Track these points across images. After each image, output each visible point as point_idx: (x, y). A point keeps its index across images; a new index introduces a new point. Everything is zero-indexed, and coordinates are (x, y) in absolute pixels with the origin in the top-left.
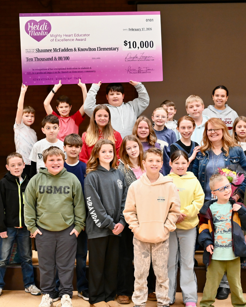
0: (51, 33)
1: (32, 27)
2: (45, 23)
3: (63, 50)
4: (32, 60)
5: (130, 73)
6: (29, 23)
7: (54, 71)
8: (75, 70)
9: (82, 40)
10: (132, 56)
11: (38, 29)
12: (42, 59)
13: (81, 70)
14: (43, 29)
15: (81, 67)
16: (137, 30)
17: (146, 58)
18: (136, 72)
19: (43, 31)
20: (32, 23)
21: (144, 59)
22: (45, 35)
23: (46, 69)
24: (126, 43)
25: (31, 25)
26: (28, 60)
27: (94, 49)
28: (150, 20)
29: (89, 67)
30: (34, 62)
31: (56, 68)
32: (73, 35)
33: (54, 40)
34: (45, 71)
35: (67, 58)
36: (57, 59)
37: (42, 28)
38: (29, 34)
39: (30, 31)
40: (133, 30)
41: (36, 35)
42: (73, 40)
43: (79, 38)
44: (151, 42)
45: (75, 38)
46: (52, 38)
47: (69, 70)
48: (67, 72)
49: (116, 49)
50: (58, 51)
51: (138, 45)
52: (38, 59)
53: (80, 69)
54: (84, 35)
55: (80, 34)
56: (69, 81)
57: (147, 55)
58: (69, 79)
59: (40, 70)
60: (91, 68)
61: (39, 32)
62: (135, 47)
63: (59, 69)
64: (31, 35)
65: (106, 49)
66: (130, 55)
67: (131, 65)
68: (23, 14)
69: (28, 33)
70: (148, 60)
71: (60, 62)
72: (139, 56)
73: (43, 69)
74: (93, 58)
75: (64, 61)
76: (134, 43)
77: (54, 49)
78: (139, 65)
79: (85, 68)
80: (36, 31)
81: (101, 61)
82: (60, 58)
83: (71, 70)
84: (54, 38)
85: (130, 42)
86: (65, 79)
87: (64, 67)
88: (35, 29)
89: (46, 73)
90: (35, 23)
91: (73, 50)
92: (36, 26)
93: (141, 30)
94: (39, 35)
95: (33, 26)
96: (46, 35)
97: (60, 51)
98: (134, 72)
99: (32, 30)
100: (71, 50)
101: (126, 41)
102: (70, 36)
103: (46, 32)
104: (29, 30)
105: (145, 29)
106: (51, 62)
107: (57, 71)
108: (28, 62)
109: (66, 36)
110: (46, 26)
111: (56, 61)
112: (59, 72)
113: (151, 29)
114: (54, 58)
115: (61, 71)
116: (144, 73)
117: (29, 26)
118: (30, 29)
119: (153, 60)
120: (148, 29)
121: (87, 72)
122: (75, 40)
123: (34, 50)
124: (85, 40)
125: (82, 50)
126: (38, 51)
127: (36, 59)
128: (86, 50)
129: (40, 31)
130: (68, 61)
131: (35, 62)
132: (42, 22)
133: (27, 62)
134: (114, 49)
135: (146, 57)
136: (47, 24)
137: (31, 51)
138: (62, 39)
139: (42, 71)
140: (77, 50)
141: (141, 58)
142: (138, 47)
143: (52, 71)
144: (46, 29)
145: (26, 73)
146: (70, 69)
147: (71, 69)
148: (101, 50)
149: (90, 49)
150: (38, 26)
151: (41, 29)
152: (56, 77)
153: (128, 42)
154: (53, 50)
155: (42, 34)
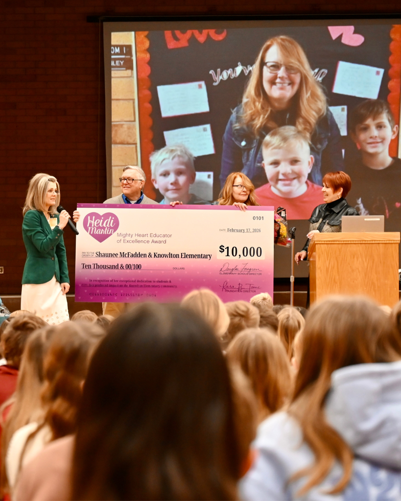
0: (118, 231)
1: (93, 222)
2: (110, 217)
3: (133, 256)
4: (89, 267)
5: (226, 291)
6: (89, 217)
7: (119, 283)
8: (148, 284)
9: (160, 242)
10: (231, 267)
11: (101, 225)
12: (104, 267)
13: (156, 284)
14: (108, 226)
15: (157, 280)
16: (240, 231)
17: (249, 271)
18: (234, 290)
19: (108, 228)
20: (94, 217)
21: (247, 272)
22: (110, 233)
23: (108, 281)
24: (222, 249)
25: (91, 219)
26: (85, 266)
27: (177, 256)
28: (260, 218)
29: (169, 280)
30: (92, 271)
31: (122, 279)
32: (149, 235)
33: (122, 241)
34: (106, 283)
35: (138, 266)
36: (124, 268)
37: (106, 224)
38: (88, 232)
39: (90, 228)
40: (233, 230)
41: (97, 233)
42: (148, 242)
43: (156, 239)
44: (259, 249)
45: (151, 239)
46: (119, 238)
47: (140, 284)
48: (137, 286)
49: (208, 256)
50: (127, 256)
51: (240, 252)
52: (98, 267)
53: (155, 282)
54: (164, 236)
55: (158, 234)
56: (139, 298)
57: (252, 267)
58: (139, 295)
59: (99, 281)
60: (170, 282)
61: (102, 230)
62: (234, 254)
63: (127, 281)
64: (90, 233)
65: (194, 256)
66: (227, 265)
67: (228, 280)
68: (82, 204)
69: (87, 230)
70: (251, 274)
71: (128, 271)
72: (240, 267)
73: (104, 281)
74: (174, 268)
75: (134, 270)
76: (234, 249)
77: (121, 253)
78: (240, 281)
79: (162, 282)
80: (98, 228)
81: (186, 273)
82: (128, 266)
83: (142, 284)
84: (121, 238)
85: (228, 248)
86: (134, 296)
87: (133, 279)
88: (97, 225)
89: (107, 286)
91: (147, 256)
92: (97, 222)
93: (246, 231)
94: (101, 233)
95: (95, 221)
96: (111, 234)
97: (130, 256)
98: (232, 290)
99: (93, 226)
100: (145, 255)
101: (222, 246)
102: (144, 236)
103: (111, 230)
104: (88, 226)
105: (251, 230)
106: (116, 271)
107: (124, 284)
108: (85, 270)
109: (139, 235)
110: (112, 221)
111: (122, 270)
112: (126, 286)
113: (260, 231)
114: (120, 266)
115: (128, 284)
116: (246, 291)
117: (89, 221)
118: (91, 225)
119: (260, 274)
120: (255, 231)
121: (165, 286)
122: (151, 241)
123: (93, 253)
124: (165, 242)
125: (160, 256)
126: (99, 255)
127: (96, 266)
128: (165, 256)
129: (104, 228)
130: (139, 271)
131: (94, 270)
132: (107, 216)
133: (83, 270)
134: (205, 257)
135: (250, 269)
136: (113, 218)
137: (90, 254)
138: (132, 239)
139: (102, 283)
140: (153, 256)
141: (243, 270)
142: (240, 256)
143: (116, 284)
144: (112, 226)
145: (80, 285)
146: (142, 281)
147: (143, 282)
148: (186, 256)
149: (171, 255)
150: (102, 221)
151: (104, 225)
152: (122, 291)
153: (226, 247)
154: (119, 254)
155: (106, 232)
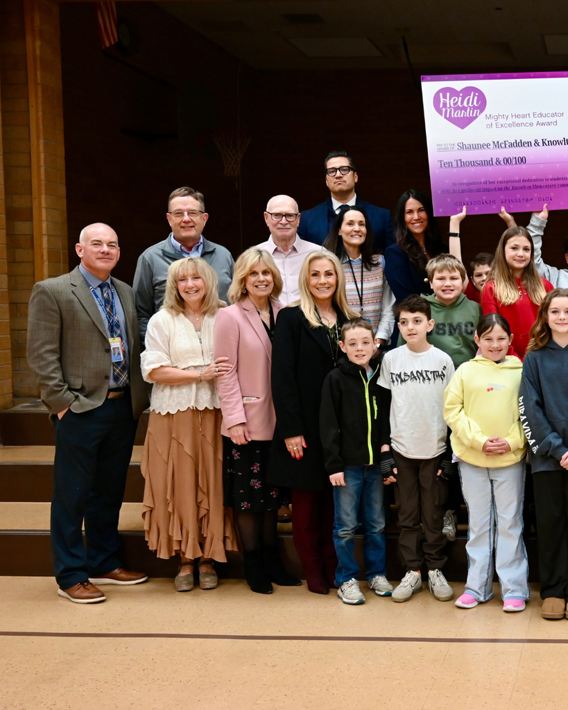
0: (487, 111)
1: (448, 101)
2: (473, 93)
3: (512, 145)
4: (450, 164)
6: (441, 94)
7: (496, 185)
8: (538, 184)
9: (549, 124)
11: (459, 104)
12: (472, 164)
13: (550, 183)
14: (470, 105)
15: (550, 177)
19: (470, 108)
20: (448, 94)
22: (474, 115)
23: (481, 183)
25: (445, 97)
26: (443, 164)
30: (455, 170)
31: (500, 179)
32: (531, 115)
33: (494, 125)
34: (478, 186)
35: (522, 160)
36: (502, 162)
37: (468, 103)
38: (442, 115)
39: (444, 109)
41: (455, 115)
42: (531, 124)
43: (542, 120)
45: (535, 121)
47: (527, 184)
48: (523, 188)
50: (503, 145)
52: (463, 164)
53: (548, 180)
54: (553, 115)
55: (543, 113)
56: (528, 205)
58: (527, 200)
59: (468, 184)
61: (463, 111)
63: (508, 182)
64: (445, 117)
68: (429, 77)
71: (508, 167)
73: (474, 183)
75: (516, 166)
77: (494, 142)
79: (558, 179)
80: (457, 108)
82: (507, 161)
83: (531, 184)
84: (492, 121)
86: (520, 201)
87: (517, 178)
88: (454, 104)
89: (480, 191)
90: (453, 92)
91: (533, 145)
92: (455, 100)
94: (462, 116)
95: (450, 100)
96: (476, 117)
97: (507, 146)
99: (448, 106)
100: (529, 144)
102: (524, 116)
103: (475, 111)
104: (441, 106)
106: (490, 168)
107: (503, 185)
108: (444, 170)
109: (517, 116)
110: (476, 98)
111: (499, 167)
112: (507, 189)
114: (494, 161)
115: (510, 185)
117: (442, 99)
118: (445, 104)
121: (564, 185)
122: (535, 124)
123: (453, 145)
124: (555, 123)
125: (552, 143)
126: (463, 147)
127: (459, 162)
128: (558, 142)
129: (465, 109)
130: (523, 166)
131: (458, 168)
132: (467, 91)
133: (441, 169)
136: (477, 94)
137: (449, 147)
138: (508, 122)
139: (471, 187)
140: (541, 144)
143: (492, 186)
144: (476, 105)
145: (439, 192)
146: (529, 180)
147: (531, 181)
150: (460, 98)
151: (465, 104)
152: (502, 197)
154: (492, 144)
155: (469, 113)
